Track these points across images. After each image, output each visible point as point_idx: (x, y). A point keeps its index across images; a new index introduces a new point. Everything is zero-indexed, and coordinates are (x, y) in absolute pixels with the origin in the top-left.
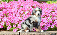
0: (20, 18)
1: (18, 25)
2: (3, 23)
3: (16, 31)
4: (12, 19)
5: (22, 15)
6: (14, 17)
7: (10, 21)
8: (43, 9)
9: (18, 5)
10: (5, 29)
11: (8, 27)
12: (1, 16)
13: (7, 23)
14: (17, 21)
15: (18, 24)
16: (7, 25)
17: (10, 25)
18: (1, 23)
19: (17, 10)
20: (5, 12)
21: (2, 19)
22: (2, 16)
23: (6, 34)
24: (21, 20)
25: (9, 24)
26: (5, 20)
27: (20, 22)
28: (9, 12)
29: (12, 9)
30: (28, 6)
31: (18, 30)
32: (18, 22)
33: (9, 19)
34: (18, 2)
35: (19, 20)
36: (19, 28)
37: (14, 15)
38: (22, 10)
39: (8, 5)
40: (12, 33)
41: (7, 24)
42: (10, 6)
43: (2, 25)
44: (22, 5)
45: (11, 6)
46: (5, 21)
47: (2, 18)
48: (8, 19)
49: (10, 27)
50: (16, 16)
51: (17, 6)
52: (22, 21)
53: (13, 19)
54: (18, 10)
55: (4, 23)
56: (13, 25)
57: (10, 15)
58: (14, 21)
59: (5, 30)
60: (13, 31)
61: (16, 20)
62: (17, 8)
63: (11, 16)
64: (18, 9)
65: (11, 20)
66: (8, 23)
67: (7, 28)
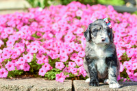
0: (73, 46)
1: (70, 63)
2: (28, 58)
3: (62, 79)
4: (53, 46)
5: (78, 39)
6: (59, 42)
7: (48, 53)
8: (130, 25)
9: (70, 13)
10: (32, 72)
11: (43, 67)
12: (26, 40)
13: (40, 56)
14: (66, 53)
15: (69, 60)
16: (38, 64)
17: (46, 64)
18: (25, 57)
19: (66, 25)
20: (36, 29)
21: (28, 47)
22: (29, 38)
23: (35, 88)
24: (77, 50)
25: (46, 60)
26: (34, 49)
27: (73, 55)
28: (45, 30)
29: (53, 23)
30: (93, 17)
31: (68, 76)
32: (68, 55)
33: (44, 46)
34: (69, 8)
35: (72, 51)
36: (71, 73)
37: (58, 36)
38: (80, 27)
39: (44, 14)
40: (51, 85)
41: (39, 59)
42: (48, 15)
43: (26, 63)
44: (80, 13)
45: (51, 15)
46: (36, 51)
47: (27, 43)
48: (42, 48)
49: (48, 68)
50: (63, 39)
51: (66, 16)
52: (79, 54)
53: (56, 48)
54: (69, 25)
55: (31, 57)
56: (57, 63)
57: (48, 37)
58: (57, 52)
59: (34, 77)
60: (54, 79)
61: (63, 49)
62: (66, 22)
63: (51, 41)
64: (70, 23)
65: (49, 50)
66: (43, 57)
67: (38, 71)
